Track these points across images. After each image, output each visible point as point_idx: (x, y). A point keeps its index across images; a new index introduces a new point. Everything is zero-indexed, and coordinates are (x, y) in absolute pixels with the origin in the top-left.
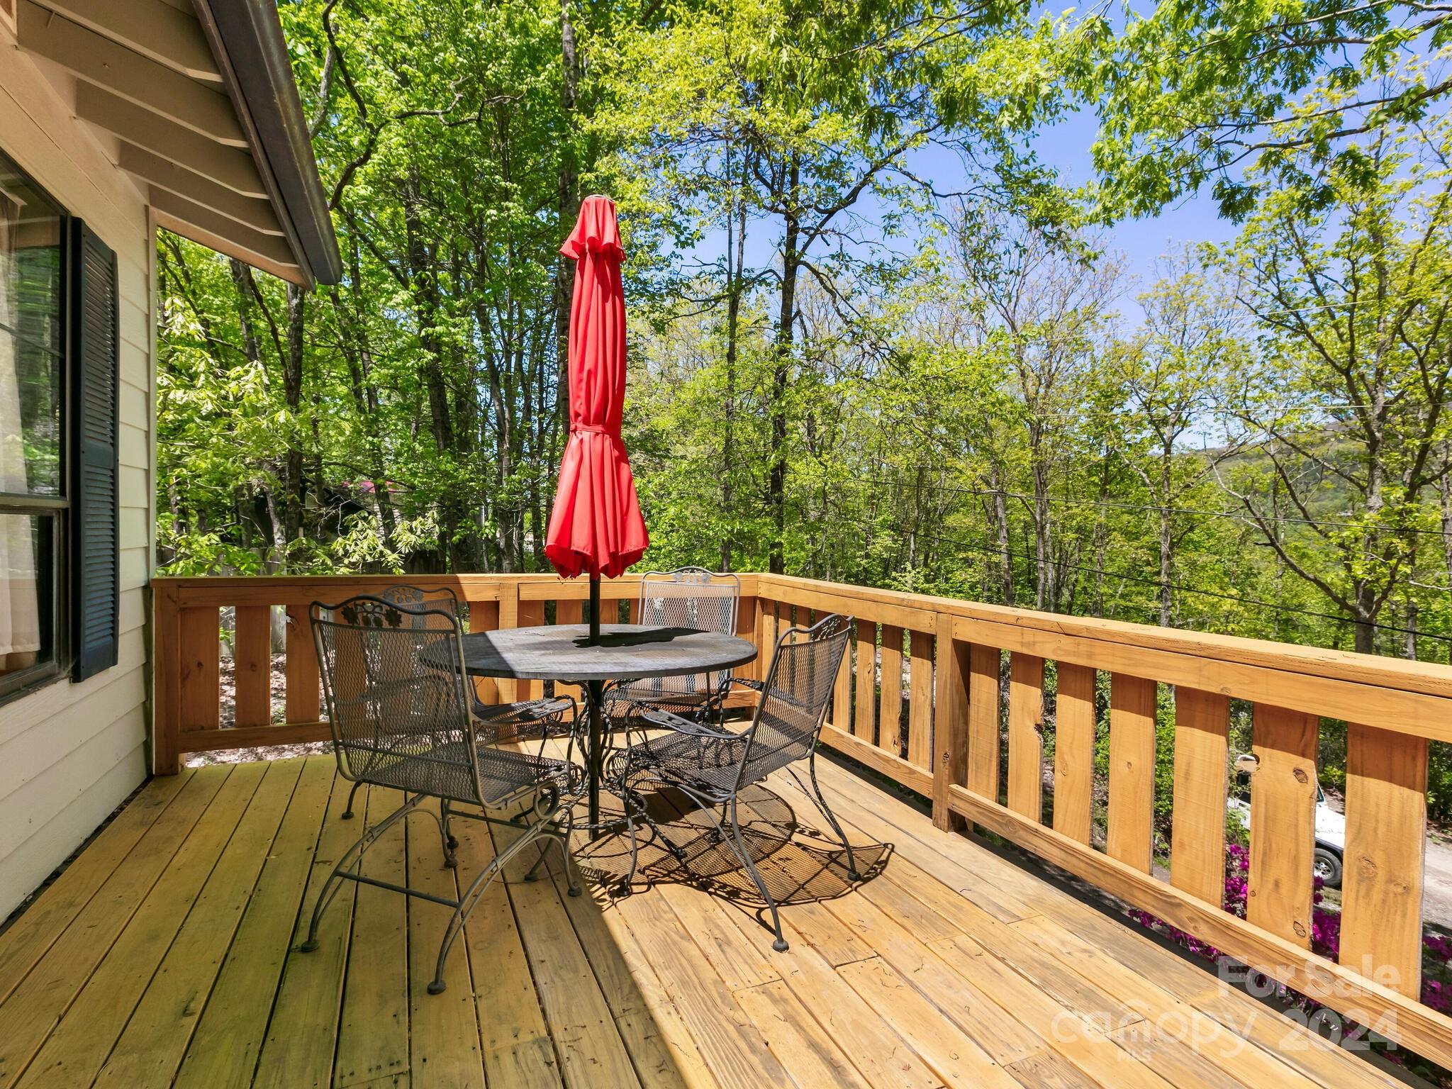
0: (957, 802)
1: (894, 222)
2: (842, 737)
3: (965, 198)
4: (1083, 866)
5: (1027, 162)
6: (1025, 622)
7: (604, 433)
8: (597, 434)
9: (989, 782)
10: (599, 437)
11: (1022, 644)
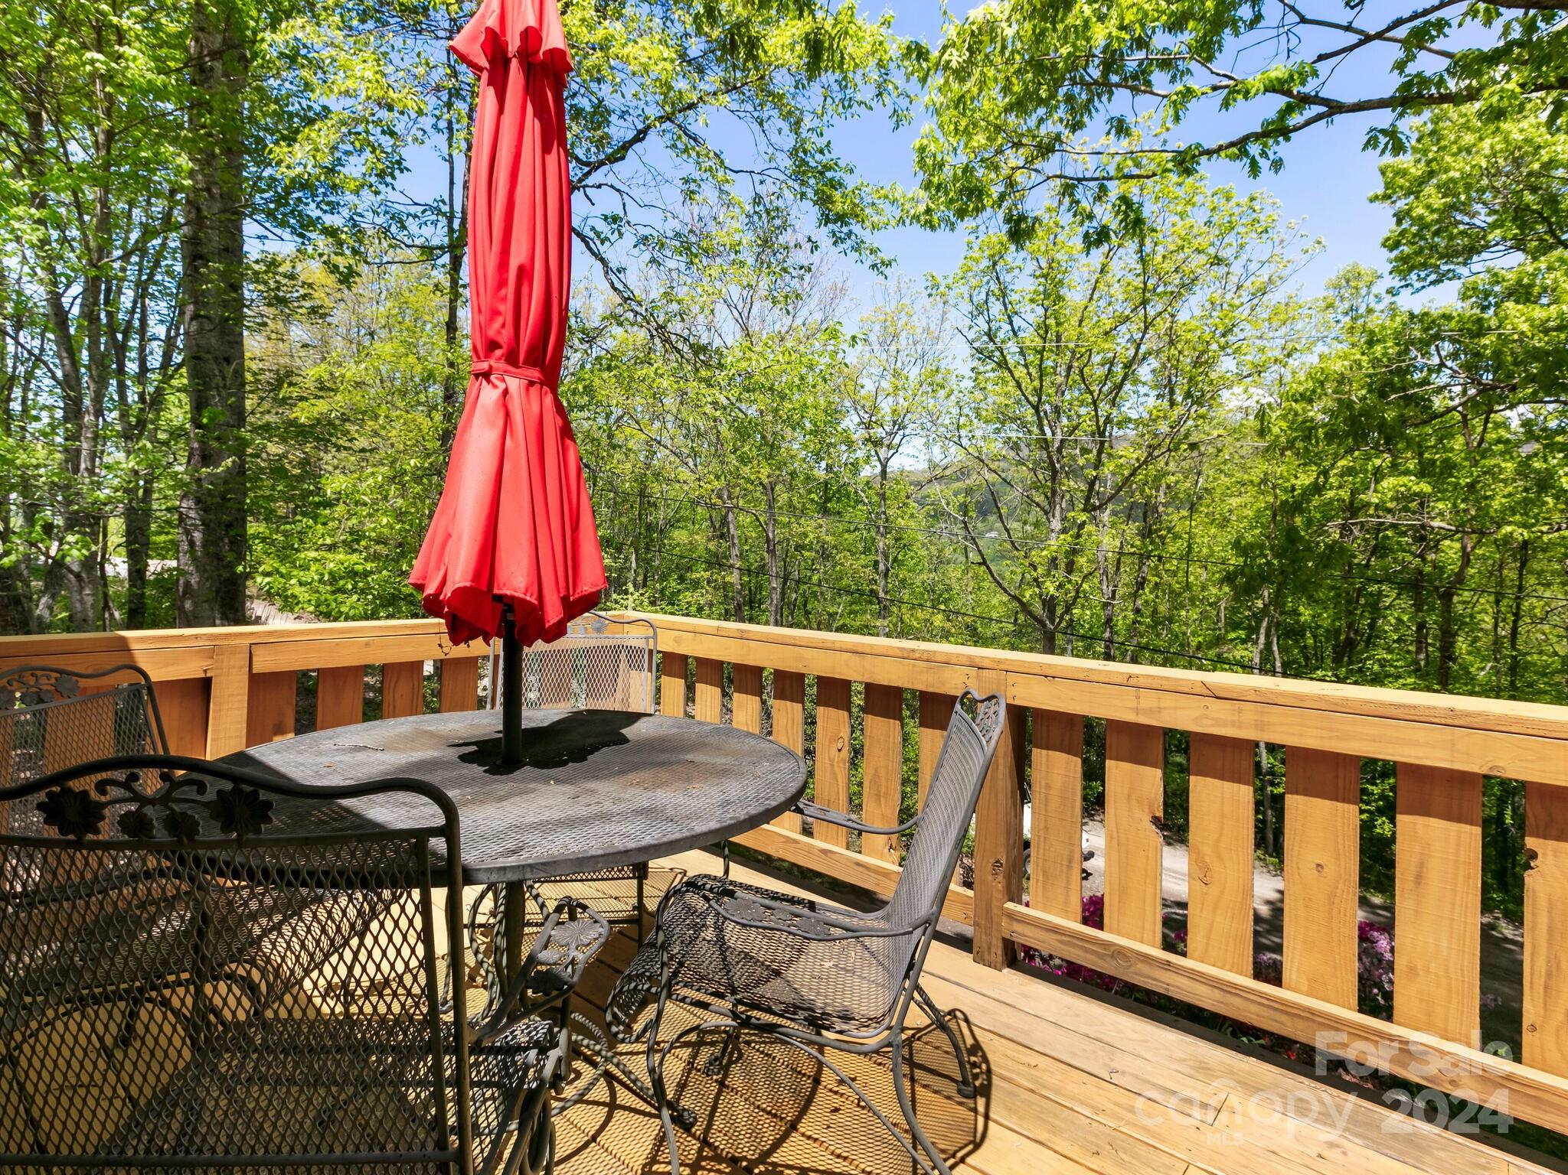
0: (1017, 927)
1: (693, 187)
2: (796, 842)
3: (757, 178)
4: (1254, 1008)
5: (821, 152)
6: (1142, 682)
7: (542, 384)
8: (531, 384)
9: (1067, 896)
10: (534, 390)
11: (1137, 711)
